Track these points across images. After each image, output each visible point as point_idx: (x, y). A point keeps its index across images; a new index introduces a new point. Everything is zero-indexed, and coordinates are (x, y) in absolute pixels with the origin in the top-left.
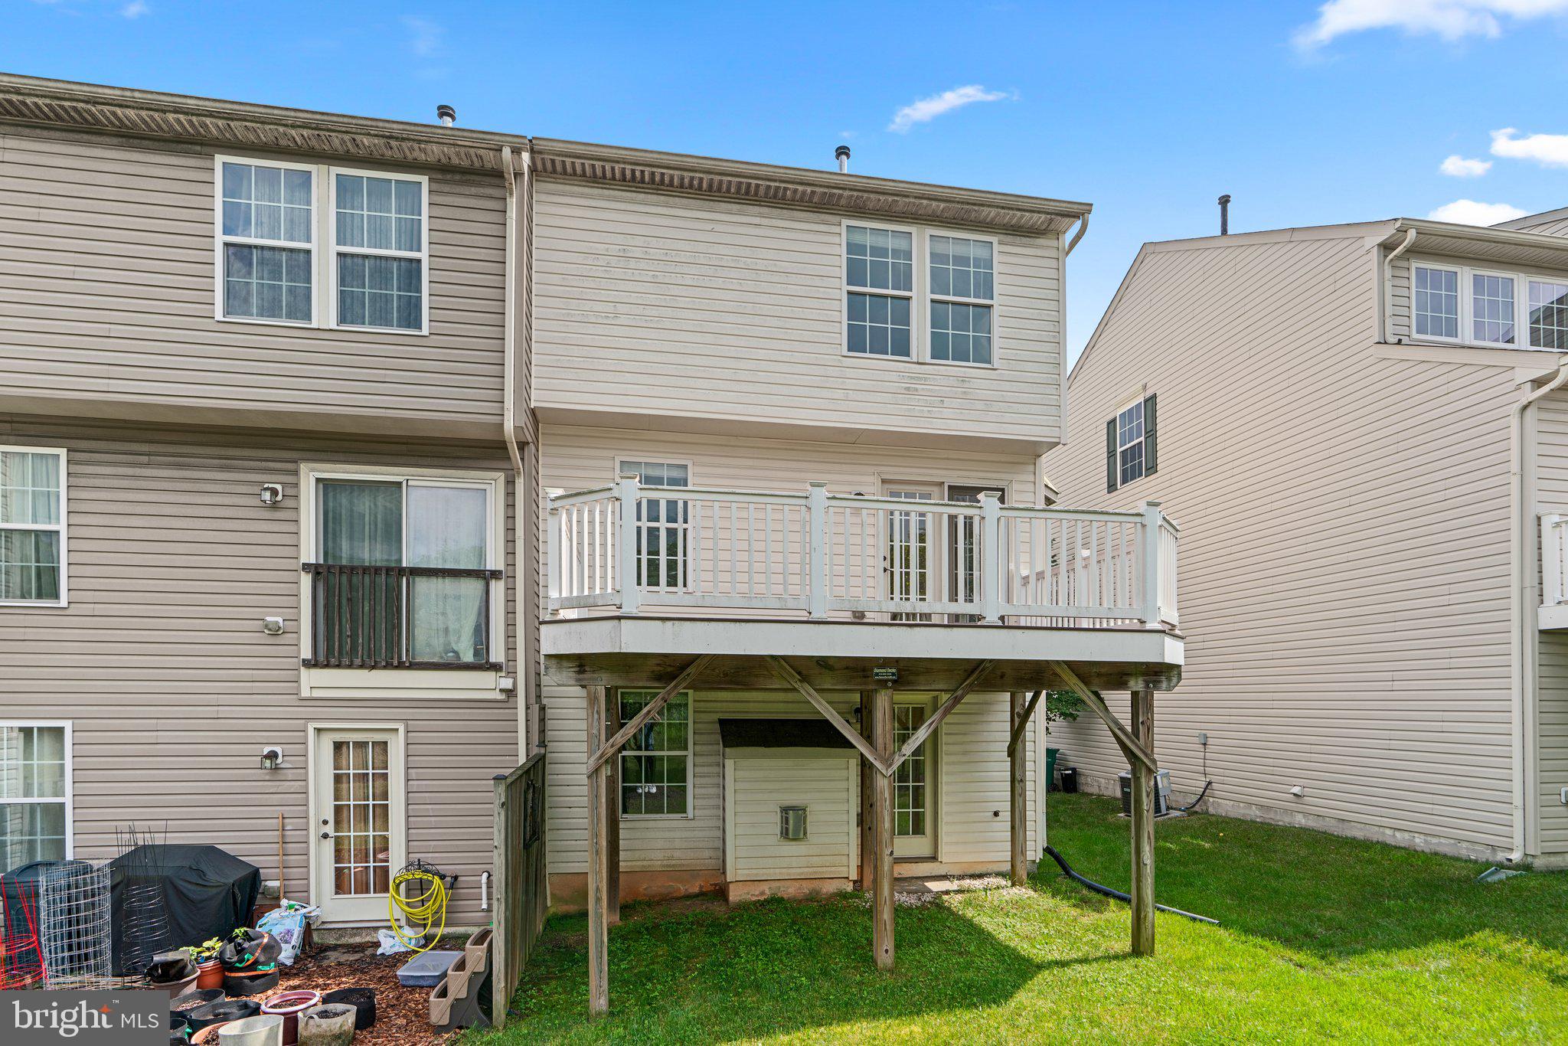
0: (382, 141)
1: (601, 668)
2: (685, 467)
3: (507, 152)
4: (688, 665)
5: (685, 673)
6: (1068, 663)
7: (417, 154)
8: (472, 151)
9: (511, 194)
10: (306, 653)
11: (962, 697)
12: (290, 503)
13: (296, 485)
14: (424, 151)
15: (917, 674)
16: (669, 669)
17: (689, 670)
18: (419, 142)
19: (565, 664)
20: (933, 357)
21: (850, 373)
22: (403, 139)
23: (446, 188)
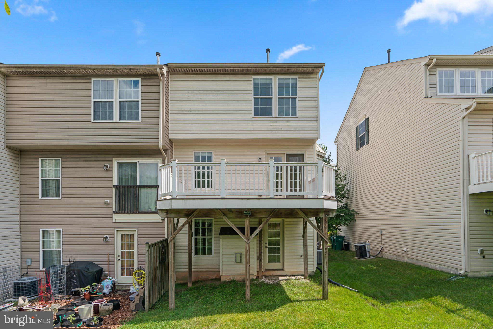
1: (172, 213)
2: (212, 153)
3: (158, 70)
4: (194, 211)
5: (193, 214)
6: (301, 209)
7: (138, 72)
8: (150, 70)
9: (161, 81)
10: (114, 210)
11: (269, 220)
12: (111, 169)
13: (112, 164)
14: (139, 71)
15: (256, 213)
16: (189, 213)
17: (194, 213)
18: (138, 69)
19: (163, 212)
20: (279, 115)
21: (255, 122)
22: (134, 69)
23: (145, 81)
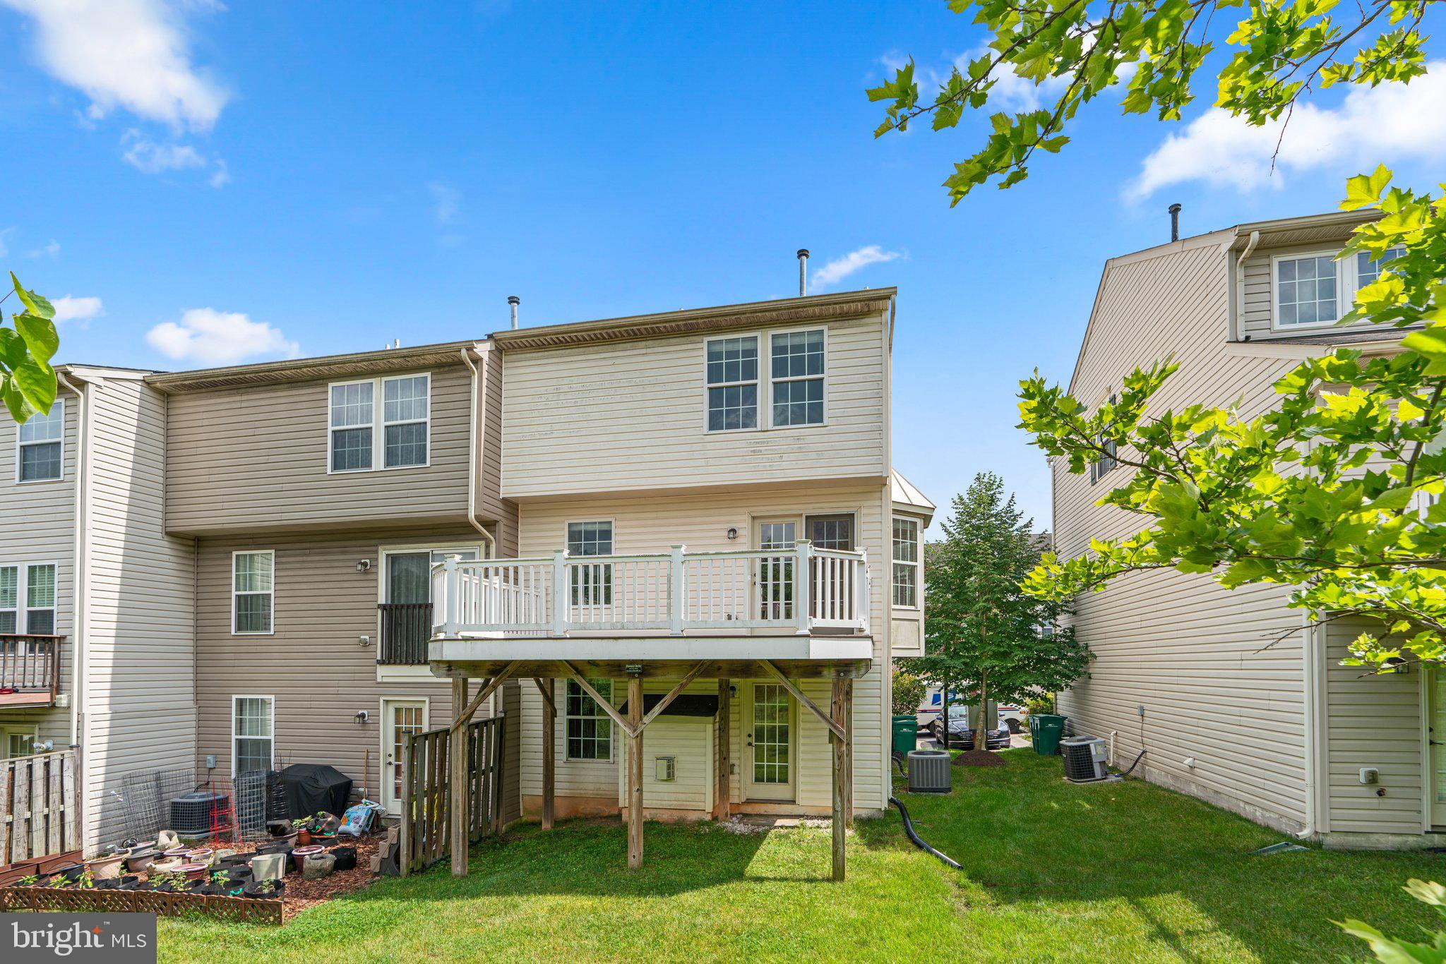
0: (402, 359)
2: (611, 522)
7: (423, 362)
10: (379, 657)
12: (373, 570)
13: (376, 559)
14: (426, 359)
20: (775, 424)
21: (709, 446)
